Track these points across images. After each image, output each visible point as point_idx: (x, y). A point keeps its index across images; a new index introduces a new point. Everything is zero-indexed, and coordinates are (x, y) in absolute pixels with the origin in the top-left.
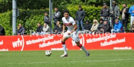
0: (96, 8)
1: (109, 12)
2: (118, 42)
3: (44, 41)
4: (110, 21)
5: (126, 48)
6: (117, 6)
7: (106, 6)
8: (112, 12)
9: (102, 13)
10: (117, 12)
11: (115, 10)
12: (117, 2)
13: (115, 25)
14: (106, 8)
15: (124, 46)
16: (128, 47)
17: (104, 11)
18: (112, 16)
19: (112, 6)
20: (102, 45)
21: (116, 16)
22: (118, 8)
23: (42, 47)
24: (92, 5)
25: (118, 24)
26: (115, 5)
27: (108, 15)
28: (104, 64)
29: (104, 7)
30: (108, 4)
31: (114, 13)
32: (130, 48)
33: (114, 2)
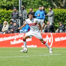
0: (7, 11)
1: (18, 15)
4: (19, 23)
5: (32, 46)
6: (25, 10)
7: (15, 9)
8: (21, 15)
9: (12, 16)
10: (25, 15)
11: (24, 13)
14: (15, 12)
15: (30, 45)
16: (34, 45)
18: (20, 19)
19: (21, 10)
20: (12, 43)
21: (24, 19)
22: (26, 12)
24: (4, 9)
26: (24, 9)
27: (17, 18)
28: (13, 60)
29: (14, 10)
30: (17, 8)
31: (22, 16)
32: (36, 46)
33: (22, 6)
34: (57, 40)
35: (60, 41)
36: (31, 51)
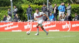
0: (39, 6)
1: (46, 9)
2: (51, 27)
3: (8, 26)
4: (47, 14)
5: (56, 30)
6: (51, 5)
7: (44, 5)
8: (48, 9)
9: (42, 9)
10: (51, 9)
12: (51, 3)
13: (50, 17)
14: (44, 6)
17: (43, 8)
18: (48, 11)
19: (48, 5)
21: (50, 11)
22: (52, 6)
23: (6, 29)
24: (36, 5)
25: (51, 16)
26: (50, 5)
27: (46, 11)
28: (43, 40)
29: (43, 6)
30: (46, 4)
31: (49, 9)
32: (59, 30)
33: (49, 3)
34: (74, 26)
35: (75, 27)
36: (56, 34)
